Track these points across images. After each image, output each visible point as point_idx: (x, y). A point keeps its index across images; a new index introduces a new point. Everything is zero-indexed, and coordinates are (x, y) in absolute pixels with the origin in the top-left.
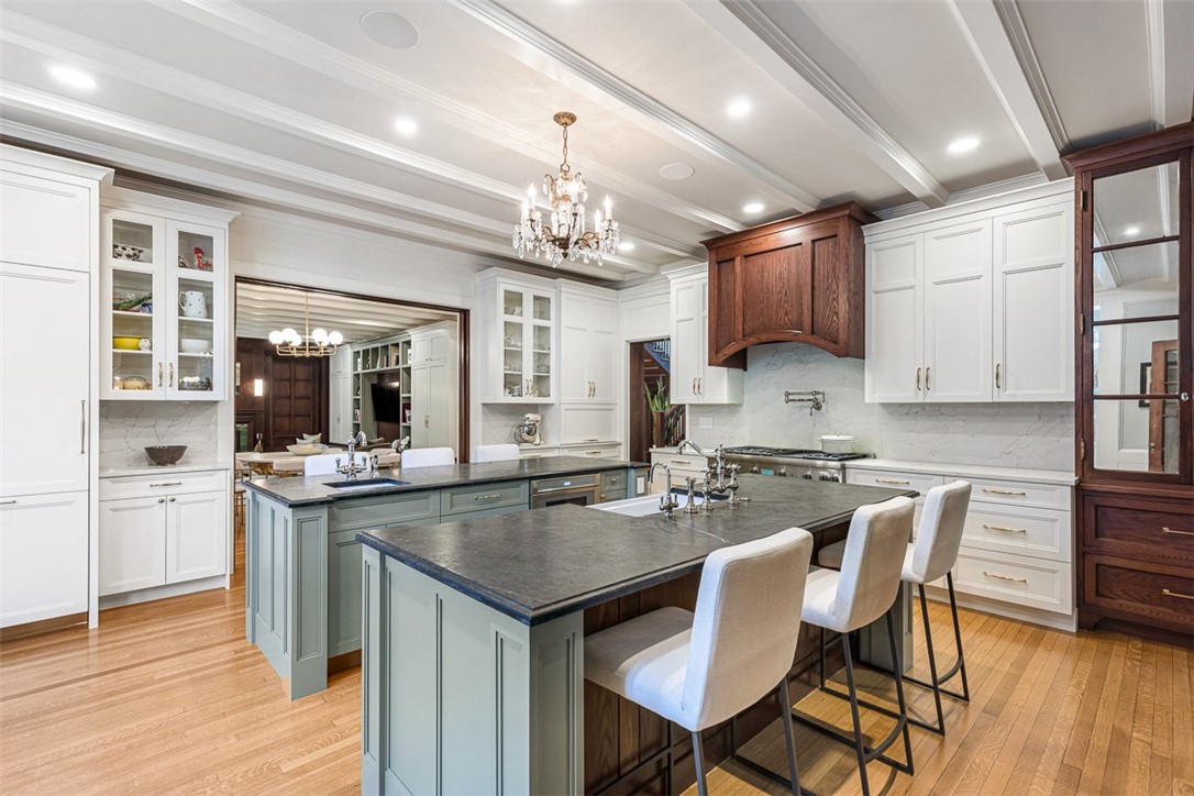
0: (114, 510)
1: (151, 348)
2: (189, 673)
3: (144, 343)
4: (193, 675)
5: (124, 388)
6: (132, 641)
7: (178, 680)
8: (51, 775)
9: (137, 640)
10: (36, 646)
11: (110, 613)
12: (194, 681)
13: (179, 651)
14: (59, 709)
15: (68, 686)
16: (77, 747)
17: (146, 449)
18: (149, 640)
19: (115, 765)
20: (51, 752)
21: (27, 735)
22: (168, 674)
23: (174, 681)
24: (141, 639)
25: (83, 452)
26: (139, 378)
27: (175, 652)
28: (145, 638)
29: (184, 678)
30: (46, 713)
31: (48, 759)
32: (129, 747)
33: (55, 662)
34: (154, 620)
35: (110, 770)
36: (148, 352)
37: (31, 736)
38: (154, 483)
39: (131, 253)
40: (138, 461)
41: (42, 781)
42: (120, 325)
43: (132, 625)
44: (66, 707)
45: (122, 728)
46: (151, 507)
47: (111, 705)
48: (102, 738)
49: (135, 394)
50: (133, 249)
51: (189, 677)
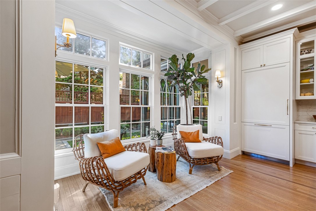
0: (300, 133)
1: (314, 82)
2: (309, 195)
3: (311, 80)
4: (311, 197)
5: (305, 96)
6: (299, 175)
7: (304, 195)
8: (255, 195)
9: (300, 176)
10: (275, 164)
11: (299, 165)
12: (309, 199)
13: (312, 187)
14: (268, 182)
15: (274, 178)
16: (265, 193)
17: (313, 116)
18: (304, 178)
19: (269, 205)
20: (259, 190)
21: (258, 183)
22: (302, 191)
23: (302, 194)
24: (302, 176)
25: (288, 114)
26: (310, 92)
27: (310, 186)
28: (304, 177)
29: (306, 196)
30: (265, 181)
31: (257, 191)
32: (275, 203)
33: (276, 170)
34: (310, 173)
35: (267, 205)
36: (313, 83)
37: (259, 184)
38: (314, 127)
39: (307, 52)
40: (311, 120)
41: (253, 195)
42: (303, 76)
43: (302, 171)
44: (270, 182)
45: (278, 197)
46: (313, 135)
47: (280, 189)
48: (271, 195)
49: (308, 97)
50: (308, 50)
51: (308, 196)
